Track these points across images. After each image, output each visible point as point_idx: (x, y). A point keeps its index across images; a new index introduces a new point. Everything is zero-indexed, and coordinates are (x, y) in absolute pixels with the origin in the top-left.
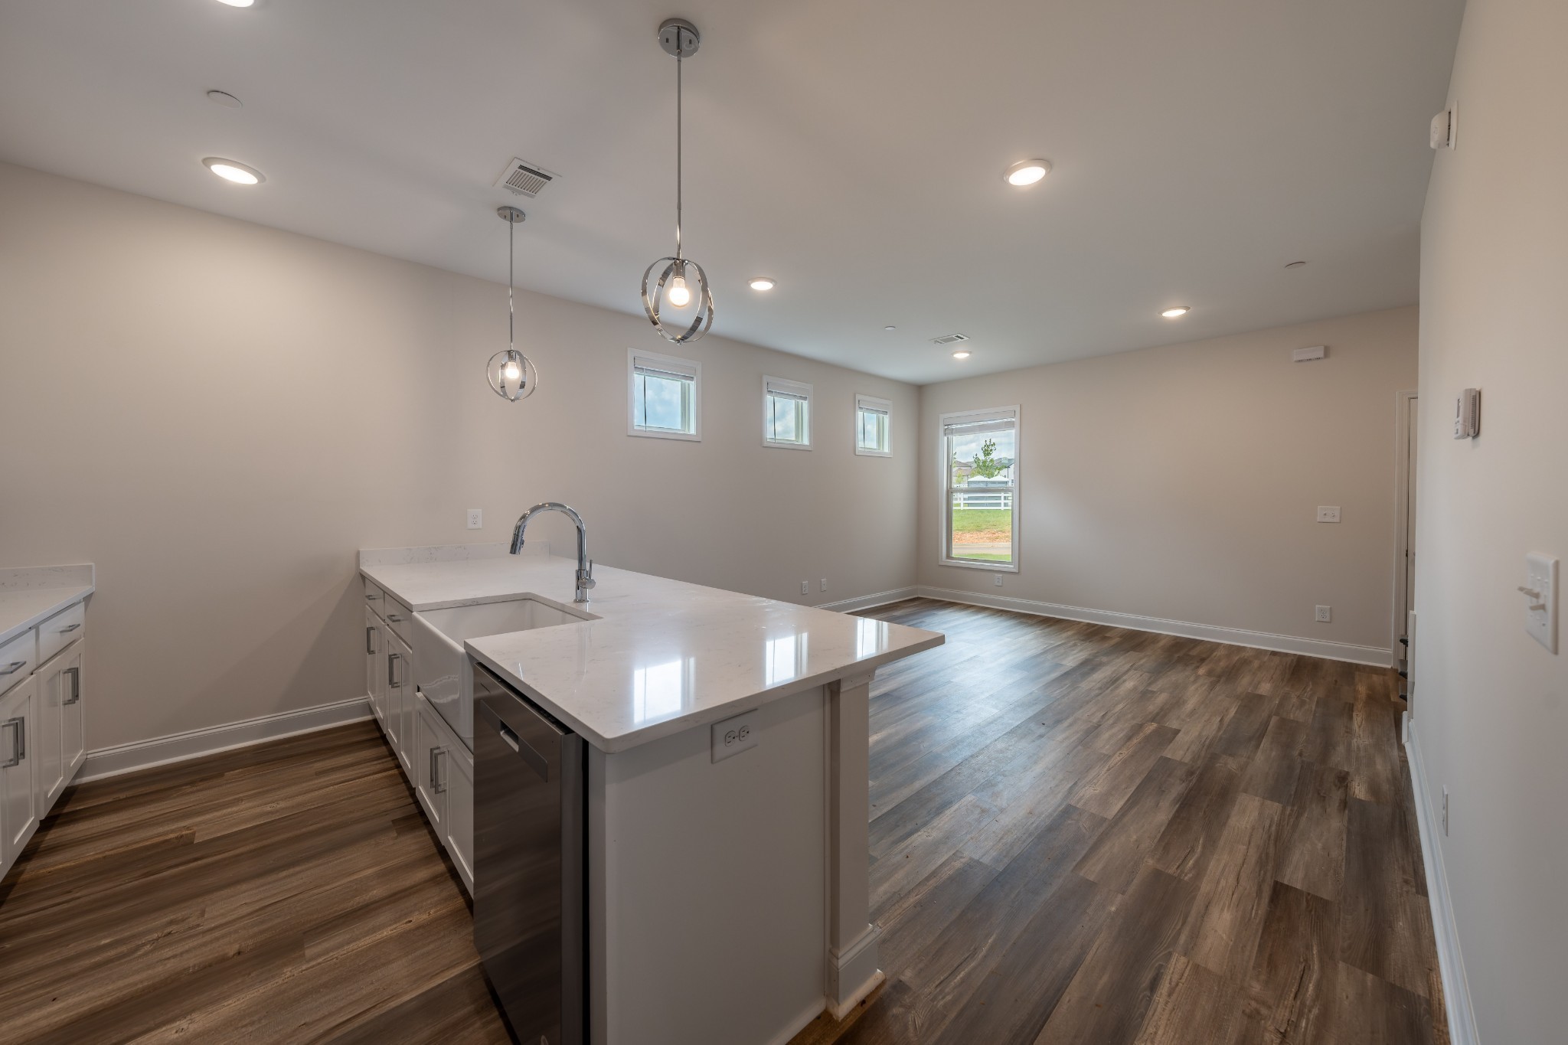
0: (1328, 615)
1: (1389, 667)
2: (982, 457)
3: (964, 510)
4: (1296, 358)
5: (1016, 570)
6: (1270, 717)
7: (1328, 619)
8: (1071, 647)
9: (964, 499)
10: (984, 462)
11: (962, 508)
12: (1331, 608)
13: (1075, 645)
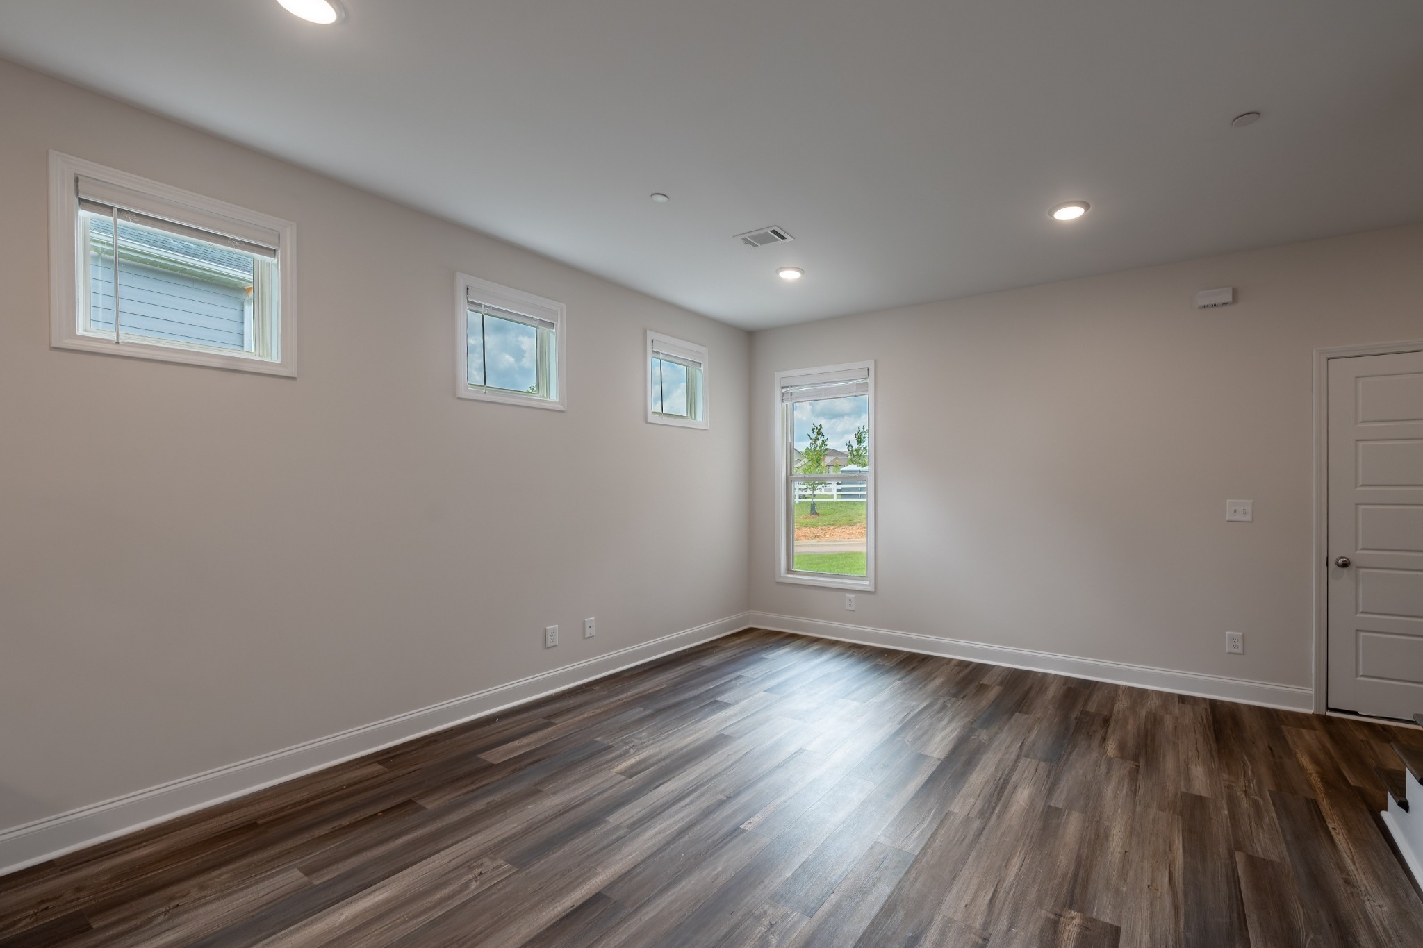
0: (1240, 644)
1: (1309, 711)
2: (855, 445)
3: (837, 503)
4: (1201, 302)
5: (871, 589)
6: (1231, 857)
7: (1239, 650)
8: (939, 712)
9: (838, 490)
10: (858, 450)
11: (835, 499)
12: (1243, 635)
13: (944, 707)
